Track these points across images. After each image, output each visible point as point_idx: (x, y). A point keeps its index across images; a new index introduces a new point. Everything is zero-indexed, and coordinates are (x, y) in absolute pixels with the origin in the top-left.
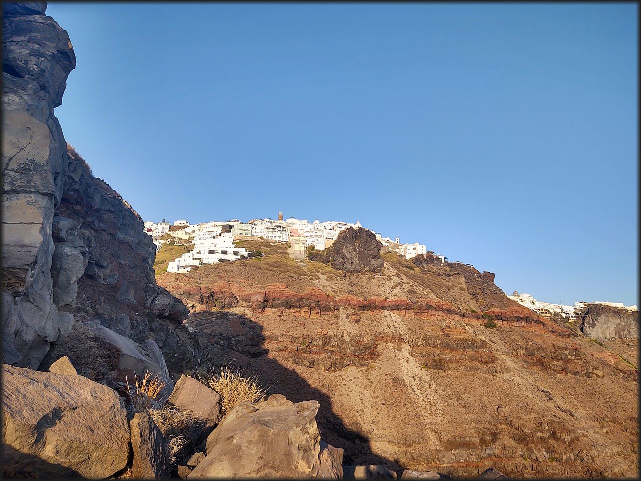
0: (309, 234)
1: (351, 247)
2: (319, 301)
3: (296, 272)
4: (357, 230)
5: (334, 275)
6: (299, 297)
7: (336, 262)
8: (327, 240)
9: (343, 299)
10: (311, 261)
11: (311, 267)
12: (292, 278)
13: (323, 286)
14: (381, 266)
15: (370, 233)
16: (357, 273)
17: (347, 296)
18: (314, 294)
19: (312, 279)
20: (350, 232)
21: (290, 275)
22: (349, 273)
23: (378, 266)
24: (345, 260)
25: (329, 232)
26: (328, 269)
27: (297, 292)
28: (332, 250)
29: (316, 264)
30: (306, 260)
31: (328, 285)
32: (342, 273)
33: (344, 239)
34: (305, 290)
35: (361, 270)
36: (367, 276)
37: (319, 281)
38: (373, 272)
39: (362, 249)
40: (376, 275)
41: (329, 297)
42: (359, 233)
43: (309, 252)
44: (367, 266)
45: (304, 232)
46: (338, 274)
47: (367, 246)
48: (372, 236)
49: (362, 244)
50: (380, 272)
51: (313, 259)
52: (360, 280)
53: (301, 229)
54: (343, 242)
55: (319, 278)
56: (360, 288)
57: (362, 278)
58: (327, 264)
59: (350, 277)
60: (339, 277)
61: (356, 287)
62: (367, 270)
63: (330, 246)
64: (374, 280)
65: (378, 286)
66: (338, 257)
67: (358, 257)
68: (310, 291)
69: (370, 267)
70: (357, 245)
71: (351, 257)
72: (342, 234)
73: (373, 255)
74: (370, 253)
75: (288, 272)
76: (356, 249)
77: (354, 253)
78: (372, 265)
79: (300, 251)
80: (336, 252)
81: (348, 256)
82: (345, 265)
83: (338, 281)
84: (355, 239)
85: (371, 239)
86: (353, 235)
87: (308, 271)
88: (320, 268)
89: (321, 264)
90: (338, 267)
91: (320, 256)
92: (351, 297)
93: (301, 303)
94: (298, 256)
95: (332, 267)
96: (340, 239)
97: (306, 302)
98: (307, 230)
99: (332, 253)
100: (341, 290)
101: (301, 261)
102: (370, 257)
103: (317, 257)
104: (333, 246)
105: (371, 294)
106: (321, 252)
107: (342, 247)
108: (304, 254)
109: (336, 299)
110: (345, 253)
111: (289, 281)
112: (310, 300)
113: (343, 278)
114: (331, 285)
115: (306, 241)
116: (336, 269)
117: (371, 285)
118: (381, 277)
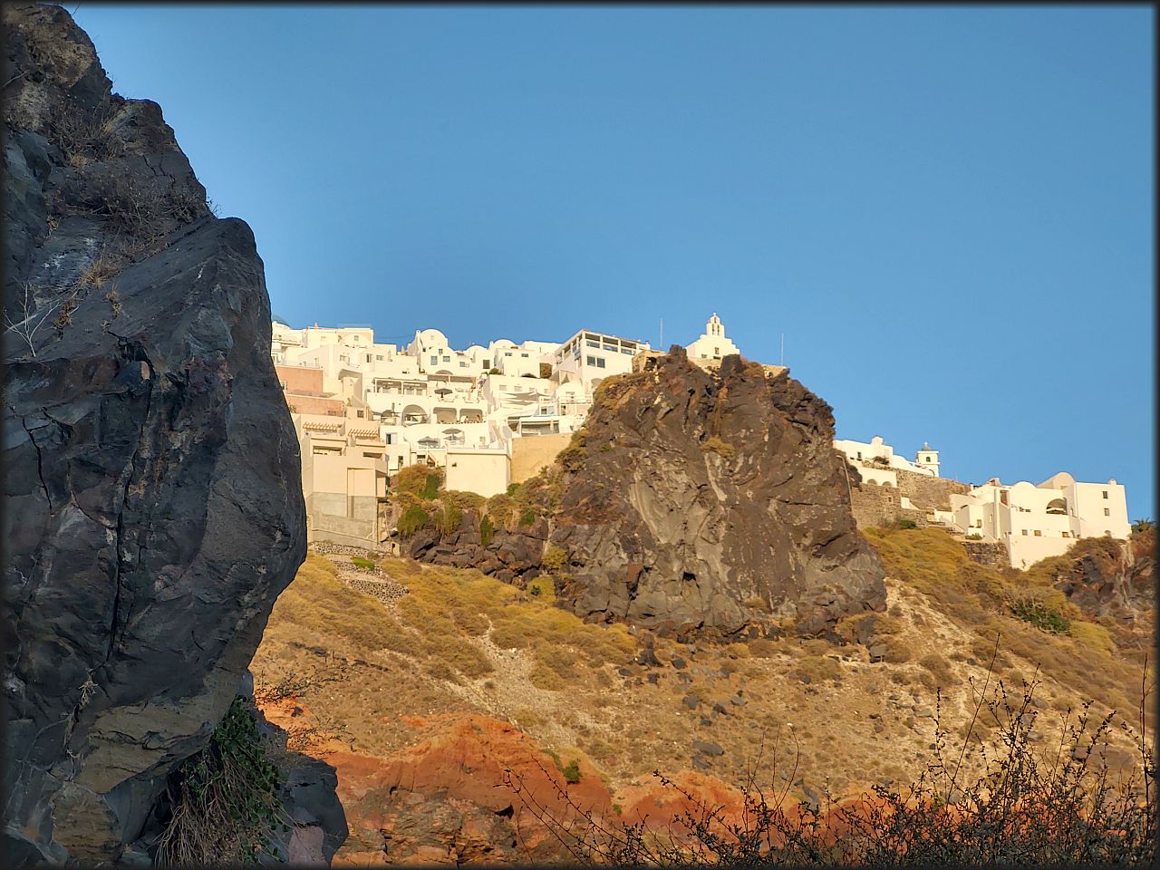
1: (683, 478)
2: (508, 812)
3: (337, 621)
4: (710, 373)
5: (584, 654)
6: (382, 780)
7: (586, 568)
8: (520, 436)
9: (663, 801)
10: (422, 566)
11: (425, 598)
12: (319, 659)
13: (521, 717)
14: (869, 602)
15: (793, 390)
16: (722, 643)
17: (691, 781)
18: (479, 757)
19: (443, 674)
20: (675, 381)
21: (303, 638)
22: (670, 644)
23: (852, 599)
24: (644, 555)
25: (525, 390)
26: (537, 612)
27: (366, 748)
28: (553, 492)
29: (459, 583)
30: (386, 559)
31: (551, 709)
32: (628, 641)
33: (634, 426)
34: (414, 729)
35: (745, 625)
36: (791, 662)
37: (489, 686)
38: (822, 637)
39: (750, 494)
40: (844, 659)
41: (578, 782)
42: (725, 390)
43: (408, 505)
44: (783, 600)
45: (364, 389)
46: (605, 645)
47: (779, 475)
48: (808, 408)
49: (746, 462)
50: (868, 636)
51: (432, 552)
52: (752, 686)
53: (339, 370)
54: (626, 445)
55: (486, 669)
56: (757, 735)
57: (758, 671)
58: (526, 586)
59: (679, 664)
60: (612, 665)
61: (734, 724)
62: (784, 624)
63: (544, 471)
64: (836, 686)
65: (870, 724)
66: (596, 538)
67: (729, 540)
68: (455, 738)
69: (804, 604)
70: (718, 467)
71: (682, 543)
72: (619, 395)
73: (820, 534)
74: (797, 521)
75: (287, 621)
76: (714, 492)
77: (700, 512)
78: (817, 594)
79: (350, 498)
80: (583, 505)
81: (664, 533)
82: (640, 588)
83: (613, 691)
84: (700, 428)
85: (800, 430)
86: (693, 402)
87: (408, 624)
88: (482, 607)
89: (490, 581)
90: (600, 603)
91: (476, 537)
92: (713, 789)
93: (393, 820)
94: (335, 529)
95: (561, 605)
96: (607, 423)
97: (431, 812)
98: (384, 375)
99: (556, 512)
100: (644, 744)
101: (356, 561)
102: (799, 545)
103: (458, 538)
104: (560, 468)
105: (842, 769)
106: (484, 510)
107: (625, 476)
108: (375, 519)
109: (619, 798)
110: (646, 515)
111: (302, 673)
112: (454, 802)
113: (640, 672)
114: (568, 713)
115: (383, 437)
116: (589, 616)
117: (829, 714)
118: (882, 670)
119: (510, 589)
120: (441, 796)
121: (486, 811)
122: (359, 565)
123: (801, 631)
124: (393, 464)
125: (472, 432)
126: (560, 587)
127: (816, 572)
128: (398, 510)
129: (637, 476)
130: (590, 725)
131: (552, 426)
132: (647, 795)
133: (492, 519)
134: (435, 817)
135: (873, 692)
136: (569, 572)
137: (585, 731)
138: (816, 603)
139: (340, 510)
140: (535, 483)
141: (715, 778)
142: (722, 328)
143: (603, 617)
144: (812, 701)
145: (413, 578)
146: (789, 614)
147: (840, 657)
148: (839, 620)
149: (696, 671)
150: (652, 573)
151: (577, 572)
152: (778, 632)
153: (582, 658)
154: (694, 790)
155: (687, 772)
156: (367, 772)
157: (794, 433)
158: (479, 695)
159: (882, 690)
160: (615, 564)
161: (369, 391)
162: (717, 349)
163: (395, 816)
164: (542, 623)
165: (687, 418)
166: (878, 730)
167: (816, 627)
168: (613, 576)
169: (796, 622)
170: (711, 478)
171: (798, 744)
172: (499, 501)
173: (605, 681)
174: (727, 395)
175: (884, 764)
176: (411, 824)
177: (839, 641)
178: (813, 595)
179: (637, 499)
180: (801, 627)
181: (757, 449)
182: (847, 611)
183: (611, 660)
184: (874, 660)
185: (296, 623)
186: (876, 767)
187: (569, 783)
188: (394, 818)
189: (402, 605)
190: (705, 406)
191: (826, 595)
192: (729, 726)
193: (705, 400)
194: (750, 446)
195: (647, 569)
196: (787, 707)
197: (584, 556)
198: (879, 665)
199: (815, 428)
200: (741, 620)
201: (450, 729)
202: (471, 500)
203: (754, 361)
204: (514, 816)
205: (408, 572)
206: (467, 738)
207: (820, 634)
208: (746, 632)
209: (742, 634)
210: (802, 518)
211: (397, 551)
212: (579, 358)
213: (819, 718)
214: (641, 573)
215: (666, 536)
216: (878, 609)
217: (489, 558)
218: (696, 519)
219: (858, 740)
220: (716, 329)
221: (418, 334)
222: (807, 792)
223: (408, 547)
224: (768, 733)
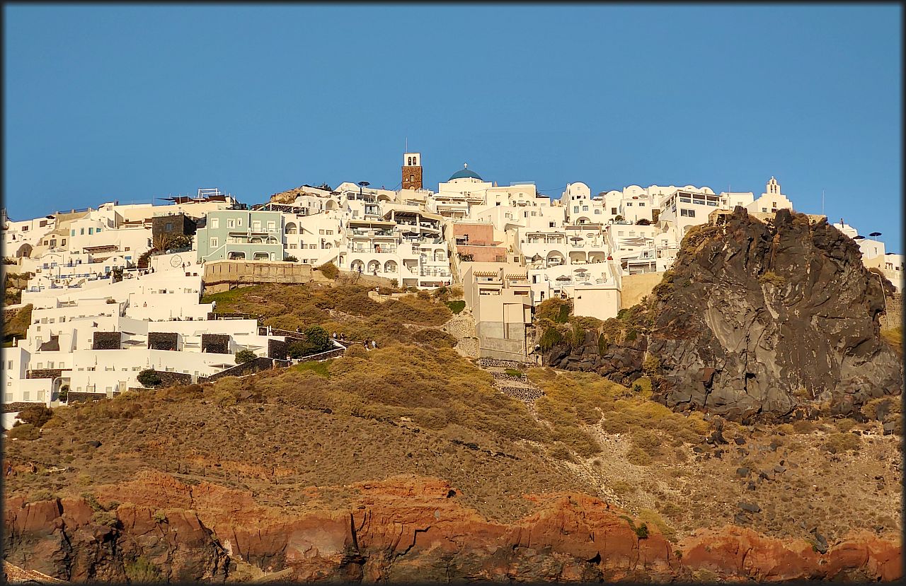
0: (541, 248)
1: (745, 304)
2: (597, 559)
3: (489, 421)
4: (767, 223)
5: (668, 436)
6: (508, 540)
7: (675, 371)
8: (628, 274)
9: (711, 547)
10: (557, 372)
11: (555, 398)
12: (472, 451)
13: (616, 488)
14: (888, 388)
15: (830, 234)
16: (776, 423)
17: (732, 533)
18: (573, 524)
19: (562, 455)
20: (737, 233)
21: (462, 437)
22: (736, 426)
23: (875, 387)
24: (716, 362)
25: (637, 235)
26: (638, 405)
27: (497, 518)
28: (651, 316)
29: (582, 385)
30: (531, 368)
31: (639, 480)
32: (703, 425)
33: (707, 266)
34: (531, 504)
35: (793, 410)
36: (825, 436)
37: (597, 463)
38: (851, 416)
39: (797, 312)
40: (864, 433)
41: (646, 538)
42: (778, 236)
43: (547, 328)
44: (823, 390)
45: (520, 240)
46: (685, 430)
47: (819, 297)
48: (840, 247)
49: (793, 289)
50: (884, 415)
51: (565, 361)
52: (792, 457)
53: (505, 224)
54: (702, 282)
55: (595, 450)
56: (790, 494)
57: (797, 445)
58: (631, 384)
59: (740, 441)
60: (689, 444)
61: (774, 487)
62: (822, 408)
63: (644, 299)
64: (855, 454)
65: (874, 483)
66: (681, 349)
67: (779, 349)
68: (557, 511)
69: (837, 393)
70: (772, 294)
71: (744, 351)
72: (698, 244)
73: (850, 340)
74: (833, 330)
75: (453, 422)
76: (769, 312)
77: (758, 328)
78: (847, 385)
79: (506, 325)
80: (671, 325)
81: (731, 344)
82: (715, 385)
83: (687, 464)
84: (758, 265)
85: (836, 264)
86: (752, 247)
87: (542, 418)
88: (597, 402)
89: (605, 381)
90: (685, 396)
91: (595, 349)
92: (749, 538)
93: (516, 567)
94: (495, 348)
95: (656, 399)
96: (688, 265)
97: (541, 562)
98: (533, 230)
99: (653, 330)
100: (704, 505)
101: (509, 372)
102: (835, 348)
103: (584, 350)
104: (656, 298)
105: (847, 519)
106: (601, 330)
107: (701, 304)
108: (524, 339)
109: (681, 545)
110: (717, 332)
111: (459, 463)
112: (556, 555)
113: (709, 449)
114: (652, 483)
115: (531, 278)
116: (677, 407)
117: (845, 477)
118: (891, 441)
119: (619, 388)
120: (548, 551)
121: (579, 560)
122: (511, 374)
123: (835, 413)
124: (537, 298)
125: (595, 270)
126: (656, 385)
127: (849, 368)
128: (540, 332)
129: (710, 304)
130: (666, 491)
131: (650, 266)
132: (700, 543)
133: (606, 336)
134: (543, 565)
135: (881, 459)
136: (662, 374)
137: (662, 496)
138: (845, 392)
139: (499, 333)
140: (638, 309)
141: (751, 530)
142: (778, 187)
143: (688, 406)
144: (835, 467)
145: (549, 382)
146: (827, 399)
147: (862, 432)
148: (864, 403)
149: (751, 447)
150: (723, 374)
151: (668, 374)
152: (818, 414)
153: (668, 440)
154: (734, 539)
155: (730, 526)
156: (497, 535)
157: (830, 265)
158: (588, 471)
159: (888, 457)
160: (695, 368)
161: (523, 242)
162: (774, 204)
163: (517, 564)
164: (641, 413)
165: (748, 259)
166: (880, 488)
167: (846, 409)
168: (695, 378)
169: (831, 406)
170: (767, 302)
171: (819, 501)
172: (611, 323)
173: (682, 457)
174: (780, 239)
175: (879, 514)
176: (527, 570)
177: (862, 419)
178: (844, 385)
179: (711, 320)
180: (834, 409)
181: (801, 279)
182: (871, 395)
183: (688, 440)
184: (886, 433)
185: (459, 424)
186: (873, 517)
187: (640, 538)
188: (516, 566)
189: (539, 404)
190: (762, 249)
191: (853, 385)
192: (769, 488)
193: (762, 245)
194: (797, 277)
195: (719, 372)
196: (815, 472)
197: (673, 362)
198: (890, 437)
199: (847, 261)
200: (790, 406)
201: (553, 505)
202: (591, 322)
203: (800, 212)
204: (601, 562)
205: (546, 378)
206: (565, 511)
207: (848, 414)
208: (794, 414)
209: (791, 416)
210: (837, 329)
211: (540, 362)
212: (675, 211)
213: (837, 480)
214: (714, 374)
215: (733, 346)
216: (895, 393)
217: (605, 364)
218: (756, 332)
219: (863, 496)
220: (773, 188)
221: (569, 187)
222: (818, 538)
223: (547, 357)
224: (798, 493)
